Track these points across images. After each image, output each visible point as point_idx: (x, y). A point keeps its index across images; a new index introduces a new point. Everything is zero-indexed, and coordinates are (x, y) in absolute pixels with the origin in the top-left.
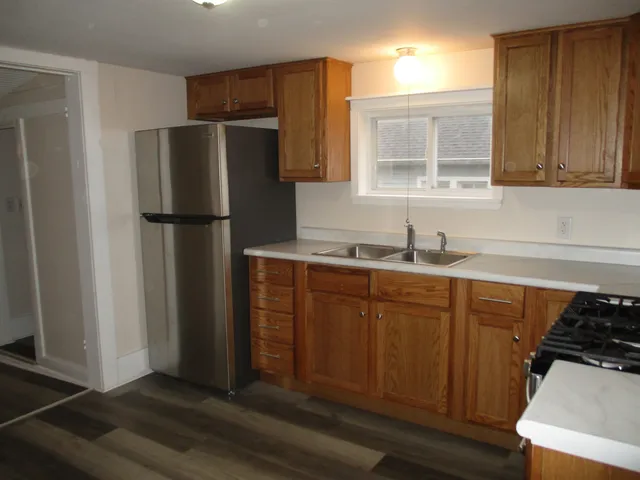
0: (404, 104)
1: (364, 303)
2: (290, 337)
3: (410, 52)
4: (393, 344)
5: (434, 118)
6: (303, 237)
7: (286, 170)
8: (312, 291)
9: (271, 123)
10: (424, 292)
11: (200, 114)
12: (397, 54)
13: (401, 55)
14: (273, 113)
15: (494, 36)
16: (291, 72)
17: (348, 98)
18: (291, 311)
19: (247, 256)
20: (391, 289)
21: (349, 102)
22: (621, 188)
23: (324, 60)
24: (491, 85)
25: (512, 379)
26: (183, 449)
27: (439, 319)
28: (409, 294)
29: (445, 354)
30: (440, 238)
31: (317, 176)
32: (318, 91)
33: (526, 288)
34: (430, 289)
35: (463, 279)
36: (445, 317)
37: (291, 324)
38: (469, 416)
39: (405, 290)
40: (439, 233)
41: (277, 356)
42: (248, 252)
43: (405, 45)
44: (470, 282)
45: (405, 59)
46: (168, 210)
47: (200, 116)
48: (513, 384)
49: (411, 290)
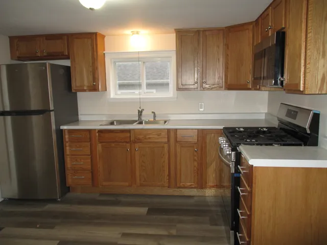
0: (137, 56)
1: (128, 145)
2: (90, 167)
3: (137, 33)
4: (143, 161)
5: (144, 62)
6: (82, 119)
7: (76, 86)
8: (101, 143)
9: (66, 63)
10: (156, 136)
11: (18, 57)
12: (131, 33)
13: (133, 34)
14: (67, 58)
15: (175, 30)
16: (77, 38)
17: (104, 52)
18: (90, 154)
19: (62, 130)
20: (141, 137)
21: (104, 54)
22: (225, 90)
23: (96, 34)
24: (175, 49)
25: (195, 166)
26: (52, 227)
27: (163, 147)
28: (149, 138)
29: (167, 161)
30: (153, 114)
31: (94, 89)
32: (93, 48)
33: (198, 130)
34: (159, 135)
35: (172, 129)
36: (166, 146)
37: (90, 160)
38: (178, 185)
39: (148, 137)
40: (153, 112)
41: (83, 177)
42: (62, 127)
43: (135, 30)
44: (176, 130)
45: (136, 35)
46: (8, 109)
47: (19, 59)
48: (195, 168)
49: (151, 136)
